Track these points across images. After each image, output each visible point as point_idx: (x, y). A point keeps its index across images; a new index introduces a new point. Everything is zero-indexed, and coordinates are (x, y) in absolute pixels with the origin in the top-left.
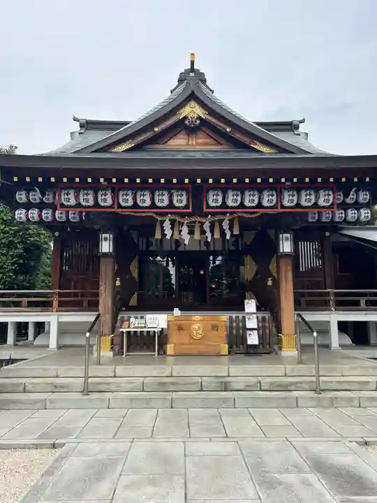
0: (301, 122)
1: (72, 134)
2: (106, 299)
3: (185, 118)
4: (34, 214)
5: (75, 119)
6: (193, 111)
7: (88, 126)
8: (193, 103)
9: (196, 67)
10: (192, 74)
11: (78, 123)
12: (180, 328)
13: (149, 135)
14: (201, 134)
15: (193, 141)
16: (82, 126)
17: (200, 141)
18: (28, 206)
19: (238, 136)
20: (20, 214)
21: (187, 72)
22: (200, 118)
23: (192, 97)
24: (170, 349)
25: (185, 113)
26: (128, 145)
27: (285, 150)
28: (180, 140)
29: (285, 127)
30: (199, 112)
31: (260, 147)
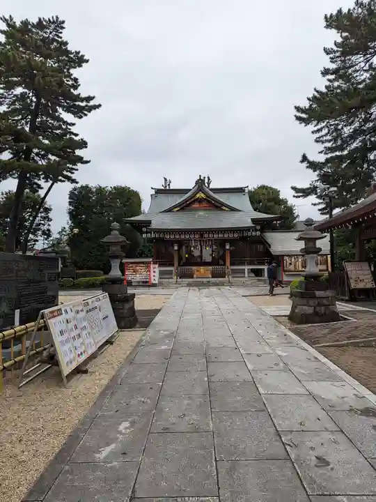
0: (246, 187)
1: (151, 195)
2: (176, 264)
3: (198, 198)
4: (148, 236)
5: (152, 188)
6: (200, 195)
7: (158, 191)
8: (201, 192)
9: (202, 178)
10: (200, 182)
11: (154, 190)
12: (197, 271)
13: (184, 205)
14: (203, 203)
15: (201, 205)
16: (155, 192)
17: (203, 205)
18: (147, 233)
19: (217, 204)
20: (144, 236)
21: (199, 180)
22: (203, 198)
23: (200, 190)
24: (195, 276)
25: (198, 196)
26: (178, 209)
27: (233, 209)
28: (196, 205)
29: (240, 190)
30: (203, 195)
31: (224, 208)
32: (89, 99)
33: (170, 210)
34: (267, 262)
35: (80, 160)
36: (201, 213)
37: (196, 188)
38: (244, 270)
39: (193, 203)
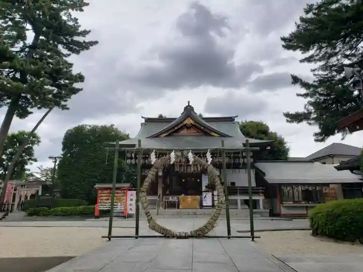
0: (235, 117)
1: (142, 124)
3: (186, 124)
4: (133, 161)
5: (143, 117)
6: (189, 121)
7: (149, 120)
8: (189, 118)
9: (190, 105)
10: (189, 108)
11: (144, 119)
12: (184, 200)
13: (173, 130)
14: (192, 129)
15: (189, 131)
16: (146, 121)
17: (191, 131)
18: (131, 158)
19: (206, 130)
20: (129, 161)
21: (187, 107)
22: (191, 124)
23: (189, 116)
24: (181, 207)
25: (186, 122)
26: (166, 134)
27: (222, 135)
28: (184, 132)
30: (191, 121)
31: (214, 134)
32: (85, 33)
33: (157, 136)
34: (262, 192)
36: (190, 139)
37: (185, 114)
38: (237, 200)
39: (181, 128)
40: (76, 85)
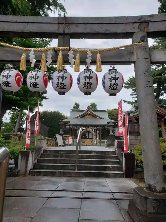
4: (69, 127)
6: (89, 112)
13: (83, 116)
16: (72, 111)
17: (90, 116)
19: (94, 116)
20: (67, 127)
21: (88, 107)
26: (80, 117)
27: (101, 118)
28: (87, 116)
29: (105, 111)
30: (90, 113)
31: (98, 117)
33: (77, 118)
35: (45, 98)
36: (88, 119)
37: (87, 110)
38: (105, 141)
39: (86, 115)
40: (44, 95)
